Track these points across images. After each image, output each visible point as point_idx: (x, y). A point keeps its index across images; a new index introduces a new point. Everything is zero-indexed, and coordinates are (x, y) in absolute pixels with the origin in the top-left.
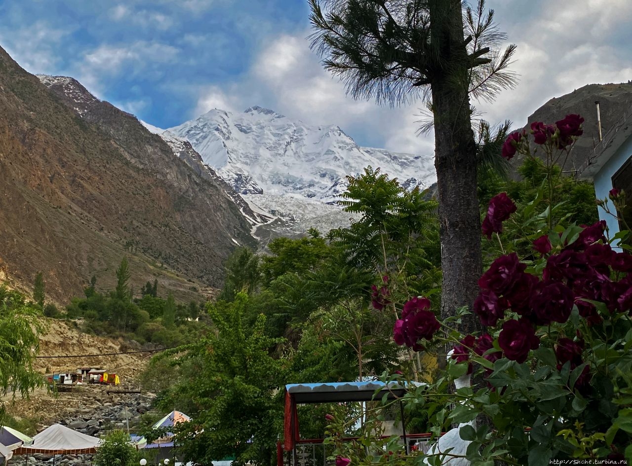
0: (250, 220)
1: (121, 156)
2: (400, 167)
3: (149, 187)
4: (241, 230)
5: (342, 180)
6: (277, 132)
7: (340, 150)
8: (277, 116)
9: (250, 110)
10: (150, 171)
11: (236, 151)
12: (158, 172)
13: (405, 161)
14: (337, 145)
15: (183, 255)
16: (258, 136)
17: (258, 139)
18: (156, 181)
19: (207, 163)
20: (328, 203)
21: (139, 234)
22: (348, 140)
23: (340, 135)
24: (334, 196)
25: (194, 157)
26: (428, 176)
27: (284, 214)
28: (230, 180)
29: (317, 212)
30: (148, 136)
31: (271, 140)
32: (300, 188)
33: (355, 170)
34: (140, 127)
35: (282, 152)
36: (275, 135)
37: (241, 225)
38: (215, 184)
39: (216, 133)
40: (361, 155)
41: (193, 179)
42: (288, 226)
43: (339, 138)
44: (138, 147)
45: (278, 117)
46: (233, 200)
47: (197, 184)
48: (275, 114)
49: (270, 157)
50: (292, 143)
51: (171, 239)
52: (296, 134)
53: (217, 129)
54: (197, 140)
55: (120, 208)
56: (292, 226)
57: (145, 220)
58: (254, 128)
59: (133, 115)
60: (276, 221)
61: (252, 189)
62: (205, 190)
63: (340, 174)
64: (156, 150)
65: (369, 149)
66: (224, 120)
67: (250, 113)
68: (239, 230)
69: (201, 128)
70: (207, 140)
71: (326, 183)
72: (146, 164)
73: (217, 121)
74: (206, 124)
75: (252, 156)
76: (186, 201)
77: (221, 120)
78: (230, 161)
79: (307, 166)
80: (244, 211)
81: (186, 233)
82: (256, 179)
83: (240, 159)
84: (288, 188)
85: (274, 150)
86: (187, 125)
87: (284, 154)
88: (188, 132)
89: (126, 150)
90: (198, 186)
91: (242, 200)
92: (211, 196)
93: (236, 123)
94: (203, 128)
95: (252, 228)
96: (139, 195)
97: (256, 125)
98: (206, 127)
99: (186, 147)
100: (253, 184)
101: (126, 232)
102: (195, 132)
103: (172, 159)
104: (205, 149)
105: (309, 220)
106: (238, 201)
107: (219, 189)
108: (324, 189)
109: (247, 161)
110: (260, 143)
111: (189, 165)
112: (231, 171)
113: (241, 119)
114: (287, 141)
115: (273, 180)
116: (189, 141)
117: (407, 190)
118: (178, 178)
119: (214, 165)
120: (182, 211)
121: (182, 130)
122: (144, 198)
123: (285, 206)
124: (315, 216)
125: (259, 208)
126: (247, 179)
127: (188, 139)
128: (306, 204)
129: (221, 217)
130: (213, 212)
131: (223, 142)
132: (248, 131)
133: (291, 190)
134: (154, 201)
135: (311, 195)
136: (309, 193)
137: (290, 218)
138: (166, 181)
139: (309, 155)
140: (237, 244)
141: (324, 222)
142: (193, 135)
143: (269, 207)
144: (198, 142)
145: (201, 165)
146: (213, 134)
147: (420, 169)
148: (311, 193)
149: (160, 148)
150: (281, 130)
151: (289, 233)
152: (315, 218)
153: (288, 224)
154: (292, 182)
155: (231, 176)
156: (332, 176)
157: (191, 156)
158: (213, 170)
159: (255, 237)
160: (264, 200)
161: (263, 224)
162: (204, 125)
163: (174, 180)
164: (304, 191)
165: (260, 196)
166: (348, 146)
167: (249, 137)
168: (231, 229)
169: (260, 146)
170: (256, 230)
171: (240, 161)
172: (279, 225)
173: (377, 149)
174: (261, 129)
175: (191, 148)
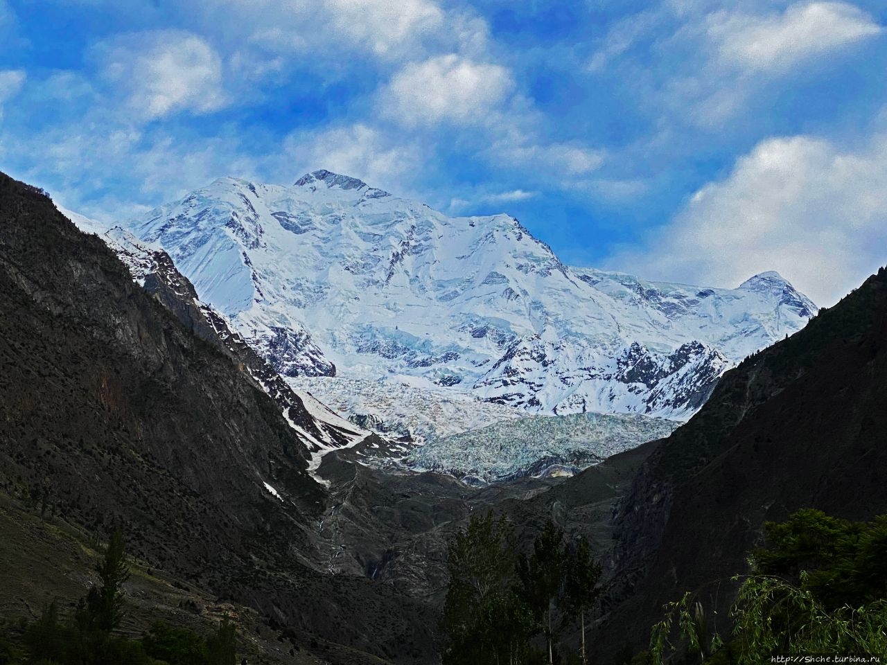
0: (308, 439)
1: (13, 285)
2: (663, 315)
3: (75, 359)
4: (287, 463)
5: (525, 344)
6: (371, 230)
7: (520, 275)
8: (372, 192)
9: (307, 179)
10: (77, 320)
11: (273, 274)
12: (95, 324)
13: (676, 301)
14: (513, 263)
15: (152, 523)
16: (326, 240)
17: (326, 247)
18: (91, 344)
19: (207, 303)
20: (492, 400)
21: (51, 470)
22: (538, 250)
23: (519, 238)
24: (505, 383)
25: (178, 289)
26: (730, 338)
27: (387, 425)
28: (258, 342)
29: (466, 420)
30: (75, 238)
31: (357, 248)
33: (557, 321)
34: (57, 219)
35: (383, 276)
36: (365, 237)
37: (285, 451)
38: (224, 351)
39: (228, 231)
40: (572, 287)
41: (177, 340)
42: (396, 455)
43: (519, 246)
44: (51, 267)
45: (375, 196)
46: (266, 390)
47: (184, 351)
48: (366, 188)
49: (354, 288)
50: (406, 256)
51: (124, 484)
52: (414, 236)
53: (231, 223)
54: (183, 249)
56: (405, 454)
57: (65, 436)
58: (317, 220)
59: (40, 190)
60: (368, 442)
61: (310, 363)
62: (203, 365)
63: (519, 330)
64: (92, 272)
65: (587, 271)
66: (247, 202)
67: (307, 186)
68: (281, 464)
69: (194, 219)
70: (207, 246)
71: (486, 352)
72: (68, 305)
73: (232, 205)
74: (204, 212)
75: (308, 285)
76: (159, 391)
77: (239, 203)
78: (260, 298)
79: (442, 309)
80: (291, 418)
81: (159, 468)
82: (317, 342)
83: (283, 292)
84: (394, 363)
85: (363, 272)
86: (161, 213)
87: (387, 281)
88: (162, 230)
89: (22, 272)
90: (187, 356)
91: (288, 391)
92: (217, 381)
93: (275, 210)
94: (198, 220)
95: (311, 459)
96: (53, 378)
97: (321, 214)
98: (204, 219)
99: (159, 265)
100: (311, 352)
101: (22, 467)
102: (179, 229)
103: (129, 293)
104: (201, 268)
105: (448, 440)
106: (279, 393)
107: (235, 363)
108: (481, 365)
109: (299, 297)
110: (331, 257)
111: (168, 308)
112: (261, 322)
113: (287, 201)
114: (394, 251)
115: (360, 344)
116: (167, 251)
117: (682, 371)
118: (141, 338)
119: (223, 308)
120: (149, 416)
121: (150, 225)
122: (64, 386)
123: (390, 405)
124: (462, 432)
125: (327, 409)
126: (298, 340)
127: (164, 244)
128: (440, 400)
129: (240, 431)
130: (221, 419)
131: (244, 254)
132: (304, 228)
133: (401, 367)
134: (87, 391)
135: (450, 380)
136: (446, 375)
137: (399, 433)
138: (115, 345)
139: (445, 285)
140: (276, 496)
141: (483, 444)
142: (173, 235)
143: (349, 407)
144: (186, 253)
145: (194, 306)
146: (222, 235)
147: (711, 320)
148: (450, 375)
149: (101, 267)
150: (380, 225)
151: (398, 470)
152: (462, 435)
153: (397, 448)
154: (405, 348)
155: (261, 334)
156: (501, 336)
157: (171, 285)
158: (220, 320)
159: (318, 480)
160: (338, 391)
161: (335, 448)
162: (200, 215)
163: (132, 342)
164: (434, 370)
165: (329, 381)
166: (539, 265)
167: (305, 241)
168: (262, 461)
169: (330, 263)
170: (320, 463)
171: (284, 297)
172: (375, 452)
173: (608, 273)
174: (334, 222)
175: (172, 267)
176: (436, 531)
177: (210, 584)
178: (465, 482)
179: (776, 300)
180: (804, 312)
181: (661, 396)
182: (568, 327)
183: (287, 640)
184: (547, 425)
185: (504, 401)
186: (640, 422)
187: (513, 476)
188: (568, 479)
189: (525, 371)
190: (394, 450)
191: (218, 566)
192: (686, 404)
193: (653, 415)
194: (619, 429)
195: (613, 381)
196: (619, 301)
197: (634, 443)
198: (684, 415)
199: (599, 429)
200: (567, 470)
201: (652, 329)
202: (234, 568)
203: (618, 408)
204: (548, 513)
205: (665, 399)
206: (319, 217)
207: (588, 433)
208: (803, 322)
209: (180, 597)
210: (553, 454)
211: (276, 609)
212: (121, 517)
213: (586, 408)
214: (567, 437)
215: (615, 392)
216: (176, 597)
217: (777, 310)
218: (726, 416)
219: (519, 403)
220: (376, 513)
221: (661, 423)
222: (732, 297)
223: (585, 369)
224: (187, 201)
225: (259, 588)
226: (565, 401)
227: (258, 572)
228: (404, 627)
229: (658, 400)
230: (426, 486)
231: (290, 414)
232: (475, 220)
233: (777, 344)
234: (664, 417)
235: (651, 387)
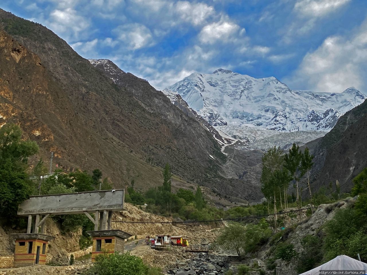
0: (221, 143)
1: (140, 106)
2: (320, 102)
3: (157, 124)
5: (280, 113)
6: (234, 84)
7: (278, 93)
8: (234, 74)
10: (157, 114)
11: (208, 98)
12: (162, 115)
13: (324, 98)
14: (275, 90)
15: (180, 167)
16: (222, 88)
18: (161, 120)
19: (191, 107)
20: (272, 129)
21: (153, 154)
22: (283, 86)
23: (277, 83)
24: (275, 124)
25: (183, 104)
26: (341, 107)
27: (242, 138)
28: (205, 117)
29: (264, 135)
30: (155, 92)
31: (231, 90)
32: (252, 120)
33: (289, 106)
34: (150, 87)
35: (238, 97)
36: (233, 86)
37: (215, 146)
38: (196, 120)
39: (196, 88)
40: (293, 96)
41: (184, 118)
42: (245, 146)
43: (277, 85)
44: (150, 100)
46: (208, 130)
47: (186, 121)
48: (233, 72)
49: (231, 101)
50: (245, 91)
51: (172, 157)
52: (247, 85)
53: (196, 86)
54: (184, 93)
55: (141, 138)
56: (248, 145)
57: (156, 145)
58: (219, 83)
59: (145, 80)
60: (237, 142)
61: (220, 122)
62: (191, 124)
63: (278, 109)
64: (160, 101)
65: (298, 91)
66: (200, 79)
67: (216, 73)
68: (214, 149)
69: (186, 85)
70: (190, 92)
71: (269, 116)
72: (155, 110)
73: (196, 81)
74: (189, 83)
75: (218, 101)
76: (180, 132)
77: (198, 80)
78: (205, 105)
79: (256, 105)
81: (181, 152)
82: (222, 116)
83: (211, 103)
84: (243, 121)
85: (233, 96)
86: (177, 84)
87: (240, 98)
88: (178, 89)
89: (142, 102)
91: (214, 130)
92: (195, 128)
93: (208, 81)
94: (187, 85)
95: (222, 148)
96: (152, 129)
99: (178, 98)
100: (220, 119)
101: (145, 153)
102: (182, 88)
103: (170, 106)
104: (189, 98)
105: (260, 141)
106: (212, 131)
107: (200, 123)
108: (268, 120)
109: (216, 104)
110: (224, 93)
111: (181, 109)
112: (206, 112)
113: (211, 78)
114: (242, 90)
115: (233, 116)
117: (327, 118)
118: (174, 118)
119: (196, 109)
120: (178, 138)
121: (175, 88)
122: (155, 131)
123: (243, 132)
124: (263, 138)
125: (225, 134)
126: (216, 116)
127: (179, 93)
128: (257, 130)
129: (202, 141)
130: (197, 138)
131: (200, 94)
132: (216, 85)
133: (245, 121)
134: (161, 132)
136: (258, 123)
137: (246, 140)
138: (168, 120)
139: (256, 98)
140: (213, 158)
141: (270, 141)
142: (181, 90)
143: (232, 133)
144: (185, 95)
145: (188, 109)
146: (194, 89)
147: (335, 102)
149: (162, 100)
150: (237, 83)
151: (246, 150)
152: (263, 139)
153: (245, 144)
154: (246, 116)
155: (206, 115)
156: (273, 111)
157: (181, 103)
158: (195, 112)
159: (224, 153)
160: (228, 129)
161: (228, 145)
162: (188, 84)
163: (172, 119)
164: (255, 122)
165: (226, 127)
166: (283, 90)
167: (217, 89)
168: (208, 149)
169: (224, 94)
170: (224, 149)
171: (212, 105)
172: (239, 145)
173: (304, 91)
174: (224, 83)
175: (181, 98)
176: (258, 166)
177: (197, 182)
179: (354, 95)
180: (363, 98)
182: (293, 107)
183: (218, 196)
184: (288, 135)
185: (275, 129)
186: (315, 132)
189: (281, 120)
191: (198, 177)
192: (329, 127)
193: (319, 131)
194: (309, 135)
195: (307, 122)
196: (308, 99)
198: (328, 130)
199: (304, 135)
201: (317, 106)
202: (203, 178)
203: (309, 129)
205: (323, 126)
206: (220, 82)
207: (300, 136)
208: (363, 101)
209: (189, 185)
210: (290, 143)
211: (215, 188)
212: (172, 165)
213: (299, 130)
214: (294, 138)
215: (308, 124)
216: (188, 185)
217: (355, 98)
218: (341, 129)
219: (280, 129)
220: (241, 162)
221: (322, 132)
222: (341, 95)
223: (298, 119)
224: (184, 80)
225: (210, 183)
226: (293, 128)
227: (210, 178)
228: (251, 192)
229: (320, 126)
230: (254, 154)
231: (215, 136)
232: (264, 79)
233: (355, 107)
234: (322, 131)
235: (318, 122)
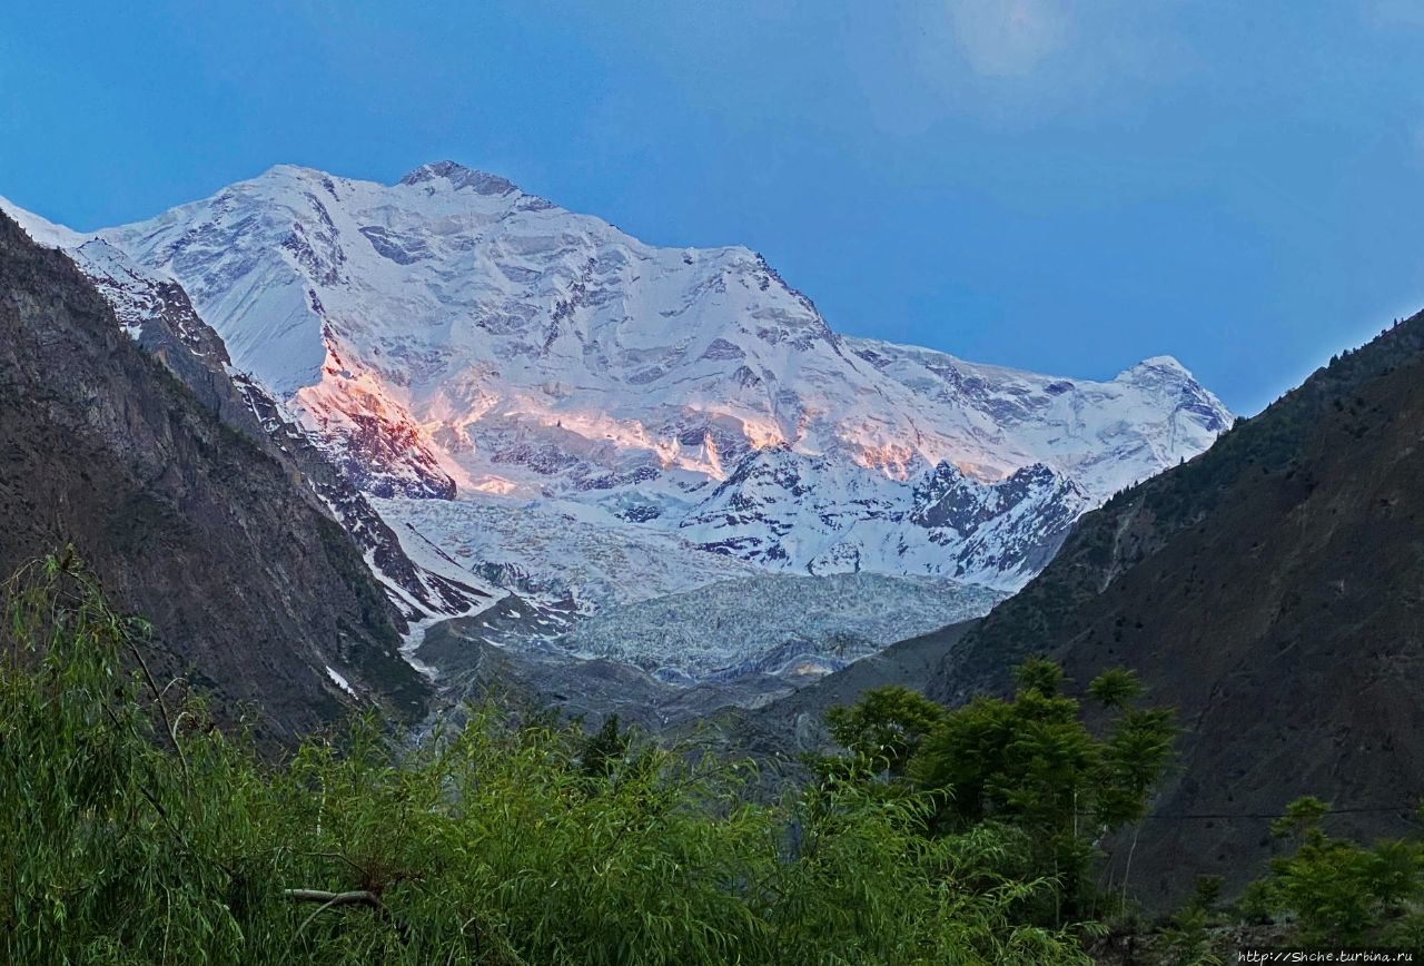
0: (403, 600)
2: (990, 419)
3: (15, 453)
4: (367, 637)
5: (765, 458)
6: (522, 262)
7: (763, 345)
8: (528, 201)
9: (421, 175)
10: (22, 390)
11: (358, 328)
12: (53, 396)
13: (1012, 398)
14: (751, 325)
16: (447, 276)
17: (448, 288)
18: (44, 429)
19: (244, 370)
20: (709, 547)
22: (796, 310)
23: (764, 287)
24: (732, 521)
25: (196, 345)
26: (1096, 461)
27: (535, 581)
28: (329, 439)
29: (665, 577)
30: (24, 254)
31: (499, 291)
32: (602, 484)
33: (819, 422)
35: (538, 339)
36: (513, 273)
37: (365, 618)
38: (271, 451)
39: (287, 255)
40: (846, 369)
41: (191, 429)
42: (548, 630)
43: (764, 299)
45: (531, 208)
46: (338, 517)
47: (202, 447)
48: (518, 193)
49: (492, 357)
50: (578, 308)
52: (594, 276)
53: (291, 242)
54: (210, 280)
56: (562, 630)
58: (434, 243)
60: (503, 606)
61: (414, 477)
62: (232, 471)
64: (50, 311)
65: (872, 345)
66: (319, 207)
67: (421, 185)
68: (357, 637)
69: (230, 233)
70: (250, 278)
71: (703, 468)
73: (295, 213)
74: (248, 220)
75: (417, 348)
76: (156, 512)
77: (306, 208)
78: (336, 367)
79: (635, 396)
80: (378, 562)
82: (429, 440)
83: (374, 359)
84: (554, 482)
85: (507, 332)
86: (175, 219)
87: (545, 347)
88: (176, 248)
90: (205, 457)
91: (373, 520)
92: (256, 499)
93: (367, 222)
94: (237, 234)
95: (406, 630)
97: (442, 233)
98: (244, 234)
99: (167, 306)
100: (417, 458)
102: (204, 248)
103: (112, 348)
104: (239, 312)
105: (633, 609)
106: (359, 524)
107: (286, 471)
108: (693, 490)
109: (401, 368)
110: (456, 304)
111: (177, 376)
112: (337, 406)
113: (386, 208)
114: (560, 299)
115: (499, 448)
116: (181, 283)
117: (1016, 512)
118: (129, 424)
119: (273, 380)
120: (139, 552)
121: (155, 239)
123: (541, 549)
124: (657, 596)
125: (438, 551)
126: (396, 439)
127: (177, 271)
128: (624, 544)
129: (291, 581)
130: (259, 560)
131: (312, 293)
132: (411, 254)
133: (564, 488)
134: (32, 507)
135: (642, 512)
136: (636, 504)
137: (555, 595)
138: (85, 433)
139: (642, 357)
140: (345, 691)
141: (689, 617)
142: (194, 257)
143: (475, 550)
144: (215, 288)
145: (223, 375)
146: (276, 260)
147: (1067, 432)
148: (643, 504)
149: (66, 304)
150: (538, 255)
151: (550, 654)
152: (656, 601)
153: (550, 620)
154: (571, 458)
155: (334, 425)
156: (727, 443)
157: (186, 340)
158: (267, 400)
159: (417, 666)
160: (458, 523)
161: (450, 616)
162: (240, 225)
163: (115, 430)
164: (617, 495)
165: (444, 507)
166: (795, 331)
167: (414, 276)
168: (326, 631)
169: (454, 314)
170: (421, 639)
171: (375, 366)
172: (515, 623)
173: (905, 348)
174: (462, 247)
175: (188, 307)
178: (658, 677)
179: (1171, 403)
180: (1213, 425)
181: (981, 550)
182: (837, 433)
184: (795, 590)
185: (730, 549)
186: (944, 590)
187: (736, 672)
188: (824, 679)
189: (765, 502)
190: (545, 623)
193: (966, 580)
194: (912, 602)
195: (906, 523)
196: (922, 395)
197: (932, 624)
198: (1014, 582)
199: (880, 600)
200: (822, 663)
201: (972, 442)
203: (911, 568)
204: (789, 731)
205: (988, 555)
206: (438, 239)
207: (860, 605)
208: (1208, 439)
210: (802, 637)
213: (860, 565)
214: (827, 610)
215: (908, 540)
217: (1171, 419)
218: (1079, 584)
219: (753, 554)
221: (978, 594)
222: (1102, 395)
223: (861, 502)
224: (219, 202)
226: (827, 553)
229: (976, 556)
230: (594, 681)
231: (376, 558)
232: (693, 253)
233: (1166, 472)
234: (983, 584)
235: (965, 534)
